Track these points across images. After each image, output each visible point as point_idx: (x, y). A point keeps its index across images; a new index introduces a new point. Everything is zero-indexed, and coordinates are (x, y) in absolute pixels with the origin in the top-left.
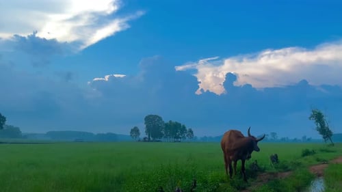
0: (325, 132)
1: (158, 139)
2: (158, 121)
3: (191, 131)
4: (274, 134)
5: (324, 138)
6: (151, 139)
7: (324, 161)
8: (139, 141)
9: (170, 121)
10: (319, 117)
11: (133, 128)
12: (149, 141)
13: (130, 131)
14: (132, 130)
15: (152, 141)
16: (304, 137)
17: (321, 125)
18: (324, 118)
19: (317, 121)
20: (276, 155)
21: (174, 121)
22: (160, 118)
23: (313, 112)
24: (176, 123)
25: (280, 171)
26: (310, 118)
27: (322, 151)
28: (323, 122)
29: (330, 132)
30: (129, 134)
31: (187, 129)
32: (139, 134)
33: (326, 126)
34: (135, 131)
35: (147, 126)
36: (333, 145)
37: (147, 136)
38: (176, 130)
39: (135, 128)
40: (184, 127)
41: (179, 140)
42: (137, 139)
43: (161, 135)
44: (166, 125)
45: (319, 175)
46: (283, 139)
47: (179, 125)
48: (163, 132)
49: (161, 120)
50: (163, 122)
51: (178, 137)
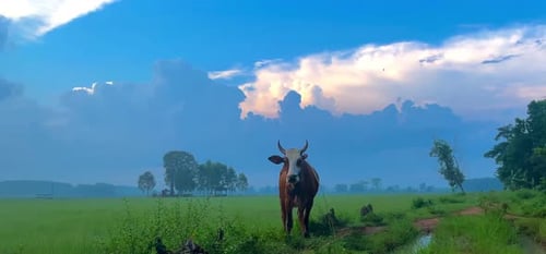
0: (453, 176)
1: (188, 192)
2: (187, 161)
3: (244, 179)
4: (376, 181)
5: (452, 185)
6: (176, 192)
7: (442, 213)
8: (155, 195)
9: (209, 163)
10: (444, 153)
11: (142, 173)
12: (172, 194)
13: (137, 179)
14: (141, 178)
15: (177, 196)
16: (423, 186)
17: (447, 164)
18: (452, 154)
19: (441, 159)
20: (370, 206)
21: (214, 161)
22: (191, 158)
23: (436, 144)
24: (219, 164)
25: (368, 225)
26: (431, 154)
27: (443, 201)
28: (451, 161)
29: (460, 175)
30: (137, 185)
31: (238, 174)
32: (154, 185)
33: (455, 166)
34: (147, 179)
35: (168, 172)
36: (463, 194)
37: (169, 188)
38: (218, 177)
39: (147, 174)
40: (232, 172)
41: (224, 192)
42: (151, 192)
43: (193, 186)
44: (201, 168)
45: (429, 232)
46: (390, 188)
47: (224, 168)
48: (196, 180)
49: (193, 159)
50: (195, 163)
51: (221, 189)
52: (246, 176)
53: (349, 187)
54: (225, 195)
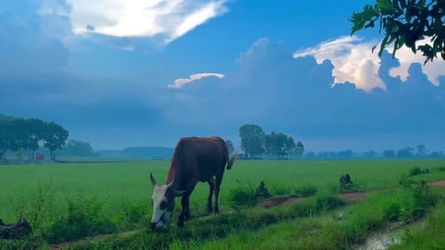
1: (258, 156)
2: (257, 132)
3: (301, 145)
4: (421, 147)
6: (249, 156)
9: (273, 133)
12: (246, 158)
15: (250, 159)
21: (277, 133)
22: (260, 130)
24: (281, 135)
31: (296, 142)
32: (233, 150)
35: (243, 140)
37: (244, 153)
38: (281, 144)
39: (228, 141)
40: (291, 140)
41: (285, 156)
43: (262, 151)
44: (267, 137)
46: (434, 154)
47: (285, 137)
48: (263, 146)
49: (261, 131)
50: (263, 134)
51: (283, 154)
52: (303, 143)
53: (396, 153)
54: (287, 159)
